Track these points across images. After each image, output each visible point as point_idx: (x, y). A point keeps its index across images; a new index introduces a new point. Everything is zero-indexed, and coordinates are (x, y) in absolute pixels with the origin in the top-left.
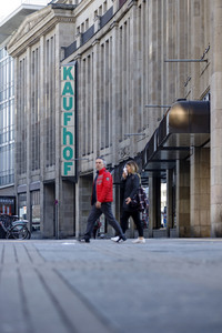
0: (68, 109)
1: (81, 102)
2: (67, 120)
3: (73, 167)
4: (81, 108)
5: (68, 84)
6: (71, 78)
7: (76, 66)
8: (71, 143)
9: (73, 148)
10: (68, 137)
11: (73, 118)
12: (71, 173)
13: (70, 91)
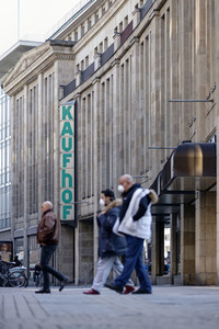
0: (67, 150)
1: (80, 143)
2: (66, 161)
3: (72, 211)
4: (81, 149)
5: (67, 124)
6: (70, 118)
7: (76, 105)
8: (70, 186)
9: (73, 191)
10: (67, 179)
11: (72, 159)
12: (70, 217)
13: (69, 131)
